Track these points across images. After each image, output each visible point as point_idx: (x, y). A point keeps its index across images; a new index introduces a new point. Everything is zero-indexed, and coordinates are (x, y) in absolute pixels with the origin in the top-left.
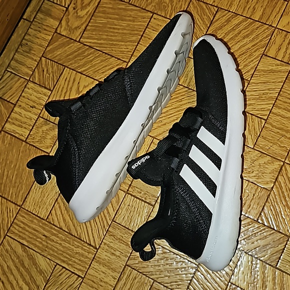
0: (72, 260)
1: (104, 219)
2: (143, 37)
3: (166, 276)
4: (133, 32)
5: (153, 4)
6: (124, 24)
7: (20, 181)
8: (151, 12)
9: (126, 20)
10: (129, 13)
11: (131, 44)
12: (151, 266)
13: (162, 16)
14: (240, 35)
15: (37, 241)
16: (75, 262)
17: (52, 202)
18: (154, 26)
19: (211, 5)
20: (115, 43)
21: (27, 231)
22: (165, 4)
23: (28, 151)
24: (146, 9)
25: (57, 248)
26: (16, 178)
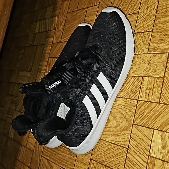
0: (67, 163)
6: (76, 21)
8: (86, 8)
10: (78, 15)
13: (91, 7)
15: (52, 156)
16: (68, 164)
18: (88, 14)
21: (49, 151)
24: (84, 8)
25: (60, 158)
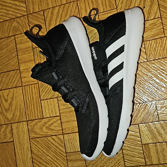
1: (61, 155)
2: (18, 51)
3: (110, 163)
4: (11, 52)
5: (11, 31)
6: (4, 51)
7: (9, 165)
8: (13, 36)
9: (4, 49)
10: (3, 44)
11: (14, 58)
12: (100, 162)
13: (20, 34)
14: (63, 17)
17: (31, 164)
18: (19, 42)
19: (39, 11)
20: (6, 64)
22: (17, 27)
23: (2, 147)
24: (10, 36)
26: (6, 165)
